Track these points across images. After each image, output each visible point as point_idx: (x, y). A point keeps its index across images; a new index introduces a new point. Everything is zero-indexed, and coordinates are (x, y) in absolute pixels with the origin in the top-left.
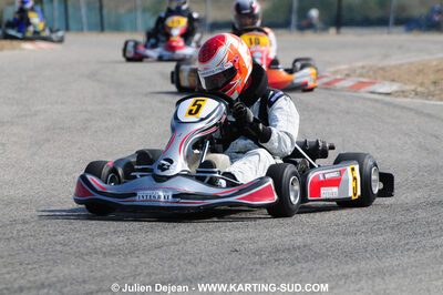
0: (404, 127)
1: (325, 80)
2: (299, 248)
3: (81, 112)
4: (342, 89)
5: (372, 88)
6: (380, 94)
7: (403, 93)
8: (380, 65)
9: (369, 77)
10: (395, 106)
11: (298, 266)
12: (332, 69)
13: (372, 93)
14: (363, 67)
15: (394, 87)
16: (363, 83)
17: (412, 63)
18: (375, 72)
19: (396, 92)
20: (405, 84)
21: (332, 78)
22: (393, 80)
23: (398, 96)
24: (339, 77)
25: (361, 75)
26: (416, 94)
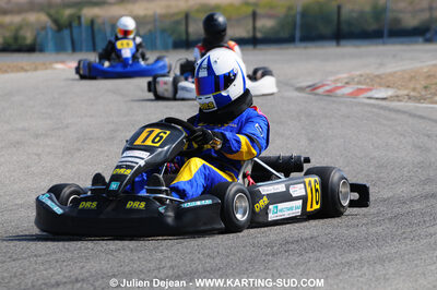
0: (399, 128)
1: (327, 88)
2: (306, 239)
3: (108, 123)
4: (343, 96)
5: (369, 94)
6: (377, 99)
7: (397, 98)
8: (377, 73)
9: (367, 84)
10: (390, 110)
11: (306, 257)
12: (333, 78)
13: (370, 98)
14: (361, 76)
15: (389, 93)
16: (361, 89)
17: (404, 71)
18: (372, 80)
19: (392, 97)
20: (400, 89)
21: (333, 86)
22: (388, 87)
23: (393, 100)
24: (339, 85)
25: (359, 83)
26: (410, 98)
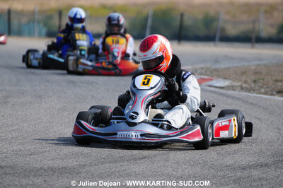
5: (210, 83)
6: (216, 87)
7: (232, 88)
8: (214, 67)
9: (208, 75)
10: (228, 96)
13: (210, 86)
14: (202, 68)
15: (226, 83)
16: (203, 79)
18: (212, 72)
19: (228, 86)
20: (234, 81)
22: (225, 78)
23: (229, 90)
25: (201, 74)
26: (242, 89)
